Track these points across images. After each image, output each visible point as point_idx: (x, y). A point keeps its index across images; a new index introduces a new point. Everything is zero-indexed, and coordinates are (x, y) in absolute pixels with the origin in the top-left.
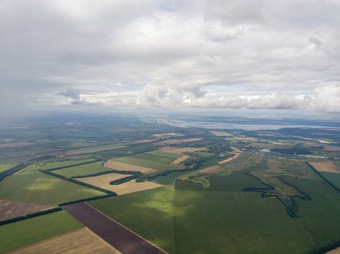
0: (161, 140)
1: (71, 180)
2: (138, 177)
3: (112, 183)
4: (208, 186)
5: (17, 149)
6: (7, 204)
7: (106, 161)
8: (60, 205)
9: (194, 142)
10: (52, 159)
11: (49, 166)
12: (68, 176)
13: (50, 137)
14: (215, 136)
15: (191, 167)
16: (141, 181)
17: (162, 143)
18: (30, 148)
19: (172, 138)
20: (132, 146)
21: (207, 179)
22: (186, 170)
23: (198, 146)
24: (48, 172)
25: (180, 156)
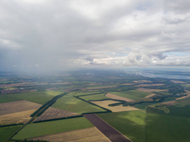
0: (138, 84)
1: (89, 102)
2: (124, 103)
3: (109, 105)
4: (168, 112)
5: (64, 85)
6: (59, 111)
7: (107, 94)
8: (83, 114)
9: (159, 86)
10: (79, 91)
11: (78, 94)
12: (87, 100)
13: (79, 80)
14: (173, 83)
15: (157, 100)
16: (126, 106)
17: (139, 86)
18: (69, 85)
19: (145, 83)
20: (121, 86)
21: (167, 108)
22: (154, 102)
23: (161, 89)
24: (77, 97)
25: (150, 94)
